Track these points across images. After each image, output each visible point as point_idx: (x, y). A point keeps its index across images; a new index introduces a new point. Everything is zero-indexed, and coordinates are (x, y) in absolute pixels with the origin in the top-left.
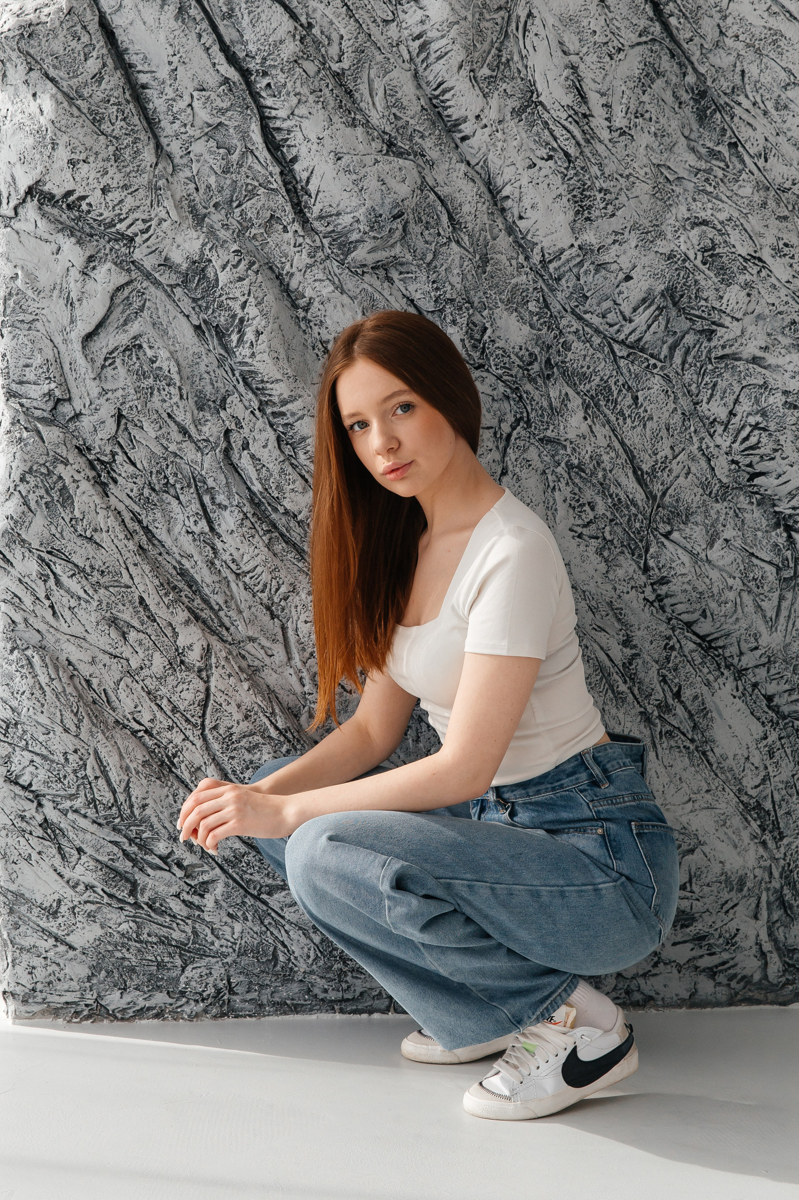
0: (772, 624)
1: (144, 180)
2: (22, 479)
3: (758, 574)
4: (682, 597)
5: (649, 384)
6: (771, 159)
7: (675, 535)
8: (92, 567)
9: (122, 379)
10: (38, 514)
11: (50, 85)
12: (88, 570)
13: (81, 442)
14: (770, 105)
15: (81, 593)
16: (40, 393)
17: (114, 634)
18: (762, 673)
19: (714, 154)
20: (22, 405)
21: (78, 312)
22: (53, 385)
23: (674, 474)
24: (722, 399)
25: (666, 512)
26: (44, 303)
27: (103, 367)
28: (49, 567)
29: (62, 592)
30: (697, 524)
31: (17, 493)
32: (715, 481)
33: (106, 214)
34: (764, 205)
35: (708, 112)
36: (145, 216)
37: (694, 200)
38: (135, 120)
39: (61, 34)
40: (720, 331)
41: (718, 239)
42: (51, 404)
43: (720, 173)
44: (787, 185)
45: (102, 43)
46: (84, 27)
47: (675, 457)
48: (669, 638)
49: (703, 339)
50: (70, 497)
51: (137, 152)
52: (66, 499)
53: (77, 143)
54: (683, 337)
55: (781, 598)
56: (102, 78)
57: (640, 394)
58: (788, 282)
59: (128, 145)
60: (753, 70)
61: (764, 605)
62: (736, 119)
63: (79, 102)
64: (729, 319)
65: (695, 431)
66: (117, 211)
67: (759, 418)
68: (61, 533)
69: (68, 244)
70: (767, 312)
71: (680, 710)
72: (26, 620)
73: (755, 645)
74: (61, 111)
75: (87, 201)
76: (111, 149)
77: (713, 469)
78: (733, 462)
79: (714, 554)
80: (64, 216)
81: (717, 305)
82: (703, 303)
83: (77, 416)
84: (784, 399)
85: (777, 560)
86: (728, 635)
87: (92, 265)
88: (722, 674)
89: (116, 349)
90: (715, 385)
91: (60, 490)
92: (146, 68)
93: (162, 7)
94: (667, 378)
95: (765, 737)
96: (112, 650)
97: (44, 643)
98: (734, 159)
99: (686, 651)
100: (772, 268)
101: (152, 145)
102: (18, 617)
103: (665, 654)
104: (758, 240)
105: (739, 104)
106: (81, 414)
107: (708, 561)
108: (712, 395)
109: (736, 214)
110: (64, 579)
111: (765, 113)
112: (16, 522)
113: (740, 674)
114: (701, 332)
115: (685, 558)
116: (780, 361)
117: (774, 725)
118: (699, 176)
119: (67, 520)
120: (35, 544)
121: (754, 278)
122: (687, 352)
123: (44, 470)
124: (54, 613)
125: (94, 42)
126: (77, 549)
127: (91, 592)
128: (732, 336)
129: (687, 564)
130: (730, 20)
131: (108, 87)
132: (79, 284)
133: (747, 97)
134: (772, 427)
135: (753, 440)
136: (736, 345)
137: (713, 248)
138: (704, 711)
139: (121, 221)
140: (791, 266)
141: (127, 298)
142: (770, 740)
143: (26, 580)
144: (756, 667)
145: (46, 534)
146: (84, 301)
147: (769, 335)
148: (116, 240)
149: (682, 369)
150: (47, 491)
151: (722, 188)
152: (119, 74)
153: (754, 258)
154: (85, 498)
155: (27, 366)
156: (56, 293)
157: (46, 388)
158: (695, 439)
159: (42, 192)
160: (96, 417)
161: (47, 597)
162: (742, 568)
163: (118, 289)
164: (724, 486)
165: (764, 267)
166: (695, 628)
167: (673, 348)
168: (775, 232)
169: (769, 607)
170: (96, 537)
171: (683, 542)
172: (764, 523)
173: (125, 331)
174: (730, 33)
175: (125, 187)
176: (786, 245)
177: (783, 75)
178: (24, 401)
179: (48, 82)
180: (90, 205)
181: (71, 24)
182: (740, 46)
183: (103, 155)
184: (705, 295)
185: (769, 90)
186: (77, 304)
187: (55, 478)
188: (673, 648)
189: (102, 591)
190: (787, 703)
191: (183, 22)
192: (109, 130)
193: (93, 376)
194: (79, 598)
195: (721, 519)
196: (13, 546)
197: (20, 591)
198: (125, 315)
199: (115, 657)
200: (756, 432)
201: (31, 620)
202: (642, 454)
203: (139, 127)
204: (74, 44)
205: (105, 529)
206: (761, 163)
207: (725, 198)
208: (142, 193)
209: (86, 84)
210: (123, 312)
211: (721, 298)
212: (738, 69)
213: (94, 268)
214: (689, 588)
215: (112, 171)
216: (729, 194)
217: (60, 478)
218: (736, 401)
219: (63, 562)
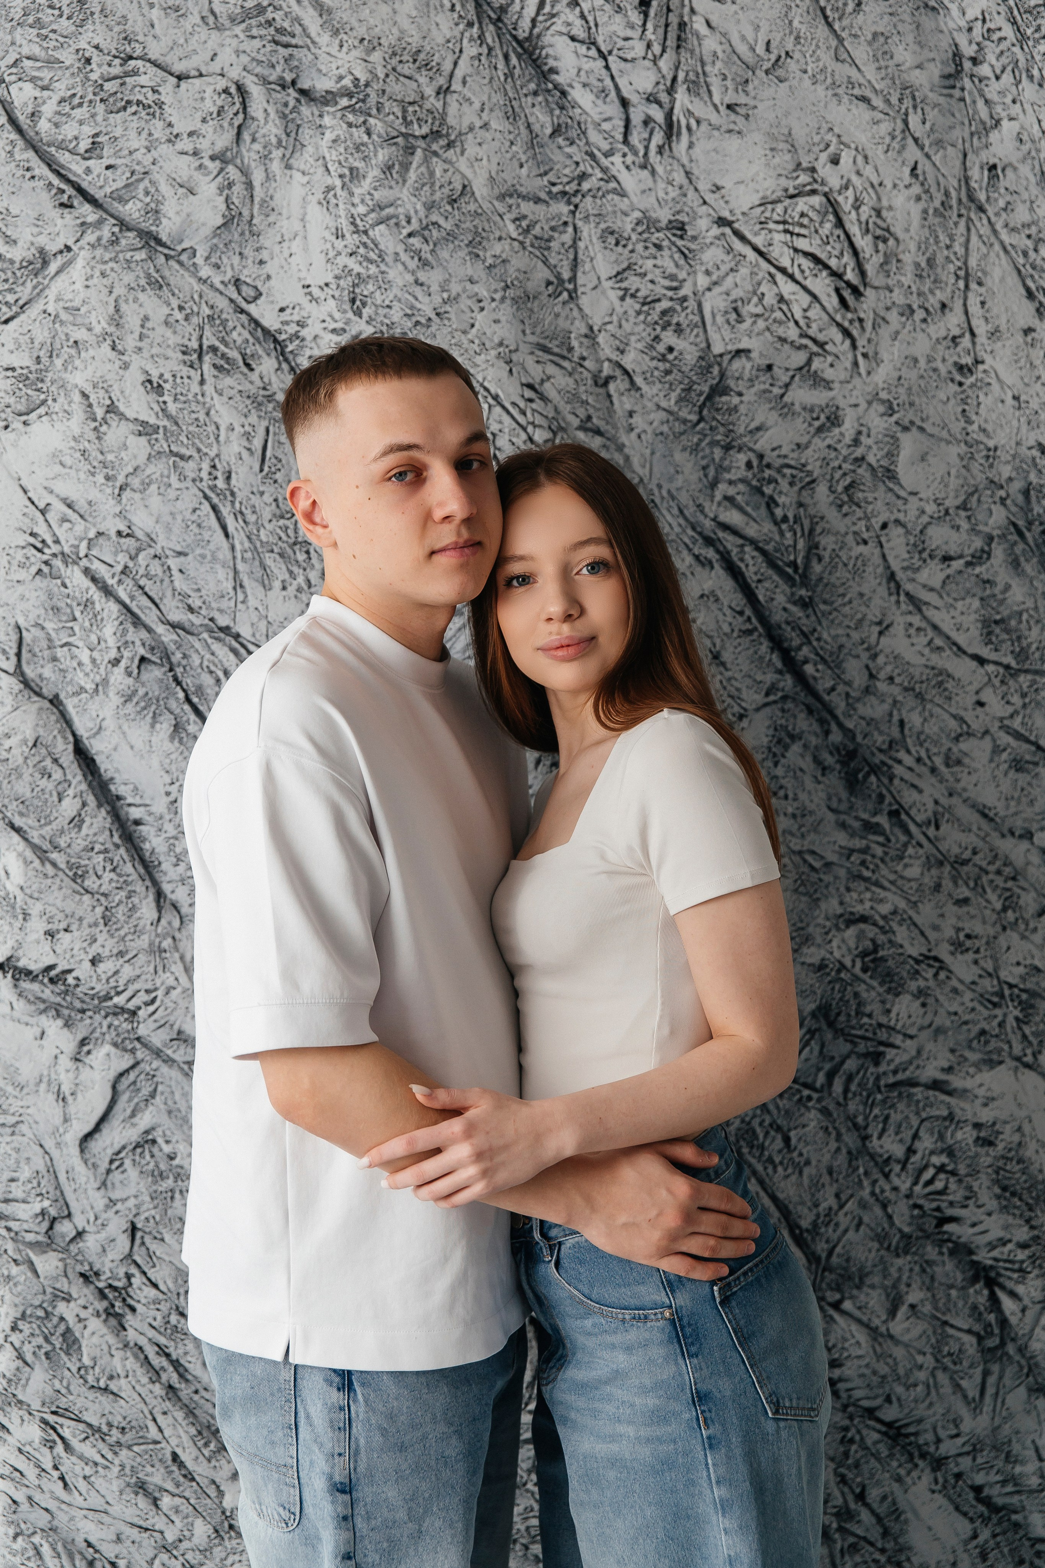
0: (975, 1406)
1: (143, 942)
2: (14, 1328)
3: (955, 1348)
4: (857, 1382)
5: (803, 1120)
6: (944, 827)
7: (847, 1305)
8: (110, 1425)
9: (133, 1184)
10: (37, 1367)
11: (16, 838)
12: (105, 1429)
13: (87, 1268)
14: (938, 761)
15: (98, 1458)
16: (31, 1213)
17: (142, 1502)
18: (966, 1463)
19: (870, 828)
20: (9, 1229)
21: (72, 1109)
22: (46, 1203)
23: (842, 1228)
24: (897, 1134)
25: (833, 1276)
26: (30, 1100)
27: (109, 1171)
28: (54, 1429)
29: (74, 1459)
30: (873, 1287)
31: (8, 1345)
32: (894, 1231)
33: (98, 987)
34: (937, 887)
35: (860, 776)
36: (149, 986)
37: (848, 890)
38: (128, 868)
39: (27, 773)
40: (890, 1053)
41: (882, 938)
42: (46, 1225)
43: (879, 851)
44: (967, 855)
45: (80, 777)
46: (56, 761)
47: (841, 1207)
48: (846, 1429)
49: (869, 1063)
50: (76, 1341)
51: (133, 909)
52: (70, 1342)
53: (54, 911)
54: (842, 1062)
55: (986, 1374)
56: (83, 821)
57: (792, 1134)
58: (973, 983)
59: (120, 902)
60: (915, 719)
61: (964, 1383)
62: (896, 782)
63: (54, 856)
64: (900, 1037)
65: (866, 1173)
66: (112, 983)
67: (944, 1159)
68: (68, 1388)
69: (53, 1026)
70: (948, 1023)
71: (865, 1516)
72: (30, 1498)
73: (954, 1432)
74: (31, 873)
75: (74, 974)
76: (99, 910)
77: (890, 1217)
78: (916, 1206)
79: (898, 1327)
80: (47, 992)
81: (883, 1020)
82: (865, 1020)
83: (80, 1234)
84: (975, 1134)
85: (977, 1328)
86: (920, 1421)
87: (86, 1049)
88: (916, 1466)
89: (124, 1147)
90: (887, 1118)
91: (63, 1335)
92: (137, 800)
93: (153, 726)
94: (825, 1112)
95: (975, 1536)
96: (141, 1523)
97: (55, 1523)
98: (898, 831)
99: (869, 1442)
100: (952, 968)
101: (151, 897)
102: (20, 1496)
103: (842, 1449)
104: (932, 935)
105: (900, 762)
106: (84, 1231)
107: (891, 1337)
108: (884, 1130)
109: (902, 904)
110: (74, 1443)
111: (933, 770)
112: (10, 1381)
113: (938, 1463)
114: (866, 1055)
115: (861, 1336)
116: (968, 1084)
117: (986, 1521)
118: (852, 859)
119: (74, 1369)
120: (36, 1405)
121: (932, 983)
122: (850, 1078)
123: (41, 1313)
124: (66, 1485)
125: (69, 777)
126: (89, 1404)
127: (110, 1456)
128: (905, 1057)
129: (864, 1345)
130: (881, 660)
131: (91, 832)
132: (71, 1075)
133: (908, 752)
134: (962, 1170)
135: (939, 1185)
136: (912, 1068)
137: (875, 951)
138: (896, 1513)
139: (118, 993)
140: (976, 962)
141: (134, 1083)
142: (981, 1539)
143: (27, 1448)
144: (960, 1455)
145: (49, 1391)
146: (79, 1096)
147: (953, 1051)
148: (115, 1014)
149: (845, 1098)
150: (46, 1339)
151: (884, 871)
152: (103, 812)
153: (928, 958)
154: (95, 1340)
155: (12, 1180)
156: (43, 1086)
157: (37, 1207)
158: (866, 1183)
159: (16, 968)
160: (103, 1235)
161: (56, 1468)
162: (933, 1341)
163: (121, 1075)
164: (905, 1236)
165: (941, 968)
166: (880, 1414)
167: (831, 1076)
168: (953, 921)
169: (970, 1386)
170: (113, 1386)
171: (857, 1313)
172: (959, 1276)
173: (134, 1125)
174: (882, 675)
175: (121, 954)
176: (968, 936)
177: (953, 724)
178: (11, 1224)
179: (14, 834)
180: (77, 979)
181: (37, 759)
182: (895, 690)
183: (90, 919)
184: (868, 1009)
185: (936, 743)
186: (70, 1099)
187: (55, 1320)
188: (852, 1441)
189: (124, 1453)
190: (1000, 1495)
191: (181, 741)
192: (96, 886)
193: (97, 1185)
194: (96, 1464)
195: (905, 1278)
196: (8, 1409)
197: (21, 1463)
198: (132, 1104)
199: (147, 1529)
200: (942, 1176)
201: (38, 1497)
202: (799, 1208)
203: (134, 876)
204: (43, 783)
205: (122, 1374)
206: (931, 831)
207: (886, 884)
208: (142, 958)
209: (62, 832)
210: (130, 1100)
211: (889, 1011)
212: (896, 718)
213: (89, 1052)
214: (867, 1372)
215: (101, 939)
216: (892, 877)
217: (62, 1319)
218: (916, 1136)
219: (73, 1423)
